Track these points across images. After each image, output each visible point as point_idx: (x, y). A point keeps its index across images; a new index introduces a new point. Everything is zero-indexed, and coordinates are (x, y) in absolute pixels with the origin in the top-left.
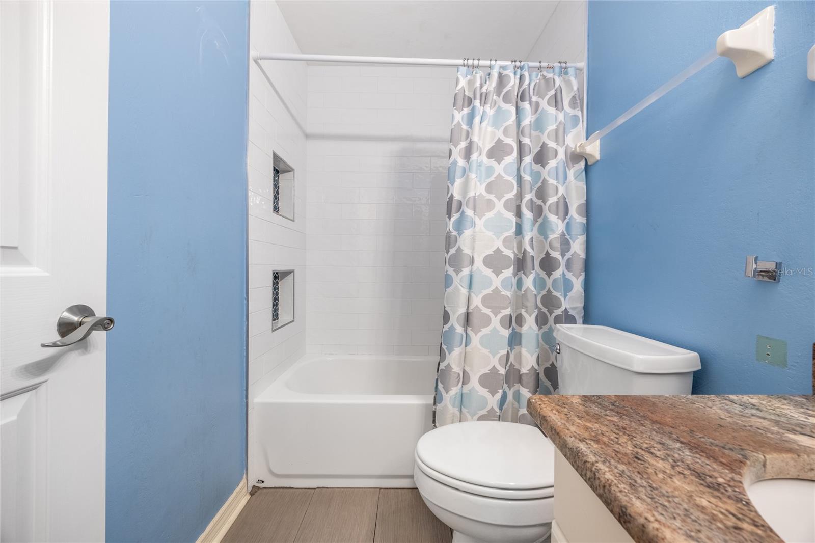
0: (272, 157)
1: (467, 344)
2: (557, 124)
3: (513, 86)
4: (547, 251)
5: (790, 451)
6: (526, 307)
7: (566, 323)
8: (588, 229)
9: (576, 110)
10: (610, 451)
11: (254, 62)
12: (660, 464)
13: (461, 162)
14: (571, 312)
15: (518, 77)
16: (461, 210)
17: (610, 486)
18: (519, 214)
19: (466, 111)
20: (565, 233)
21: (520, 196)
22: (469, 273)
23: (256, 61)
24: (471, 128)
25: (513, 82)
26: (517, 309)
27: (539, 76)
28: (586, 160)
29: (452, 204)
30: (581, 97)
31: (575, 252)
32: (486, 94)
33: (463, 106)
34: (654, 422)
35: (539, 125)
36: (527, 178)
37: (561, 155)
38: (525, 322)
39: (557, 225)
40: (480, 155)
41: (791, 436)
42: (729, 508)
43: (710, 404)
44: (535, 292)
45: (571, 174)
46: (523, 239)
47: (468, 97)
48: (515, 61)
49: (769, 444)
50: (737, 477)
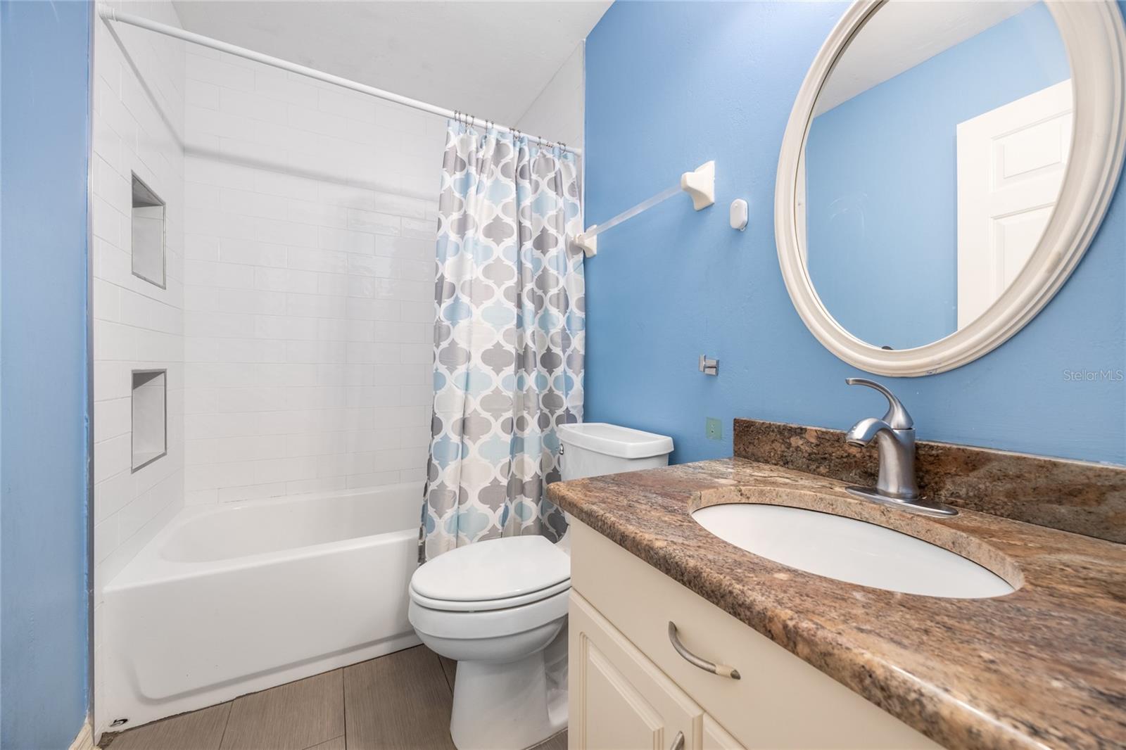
0: (130, 181)
1: (464, 455)
2: (557, 210)
3: (513, 159)
4: (548, 347)
5: (714, 487)
6: (529, 408)
7: (568, 423)
8: (587, 324)
9: (575, 198)
10: (613, 506)
11: (100, 19)
12: (644, 507)
13: (453, 237)
14: (573, 412)
15: (518, 149)
16: (455, 296)
17: (614, 524)
18: (520, 305)
19: (459, 175)
20: (566, 327)
21: (521, 284)
22: (466, 371)
23: (105, 19)
24: (465, 198)
25: (511, 155)
26: (518, 411)
27: (539, 154)
28: (584, 252)
29: (442, 287)
30: (579, 184)
31: (575, 348)
32: (483, 161)
33: (455, 170)
34: (640, 486)
35: (538, 206)
36: (528, 265)
37: (562, 245)
38: (528, 424)
39: (558, 319)
40: (476, 231)
41: (716, 480)
42: (679, 519)
43: (676, 470)
44: (537, 392)
45: (571, 264)
46: (525, 332)
47: (461, 159)
48: (514, 130)
49: (704, 486)
50: (685, 505)
